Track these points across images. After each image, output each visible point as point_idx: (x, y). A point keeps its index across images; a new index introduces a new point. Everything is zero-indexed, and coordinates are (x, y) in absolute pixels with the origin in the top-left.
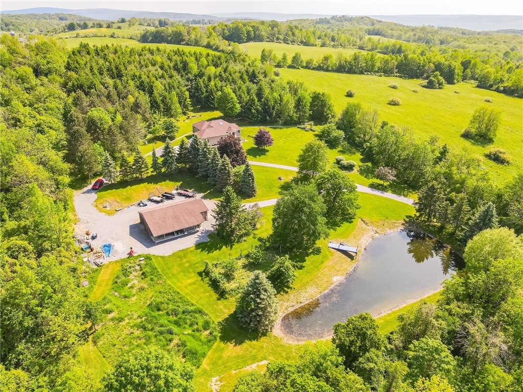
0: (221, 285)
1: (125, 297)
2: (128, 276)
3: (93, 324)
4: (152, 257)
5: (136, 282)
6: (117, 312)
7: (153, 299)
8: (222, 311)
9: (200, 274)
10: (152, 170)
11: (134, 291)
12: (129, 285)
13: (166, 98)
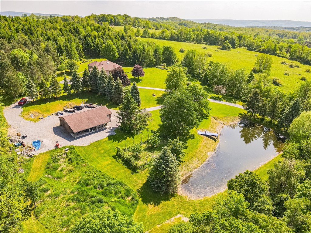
0: (132, 163)
1: (58, 178)
2: (57, 162)
3: (33, 201)
4: (75, 147)
5: (64, 166)
6: (52, 190)
7: (81, 177)
8: (136, 182)
9: (114, 157)
10: (64, 91)
11: (64, 173)
12: (59, 169)
13: (67, 47)
